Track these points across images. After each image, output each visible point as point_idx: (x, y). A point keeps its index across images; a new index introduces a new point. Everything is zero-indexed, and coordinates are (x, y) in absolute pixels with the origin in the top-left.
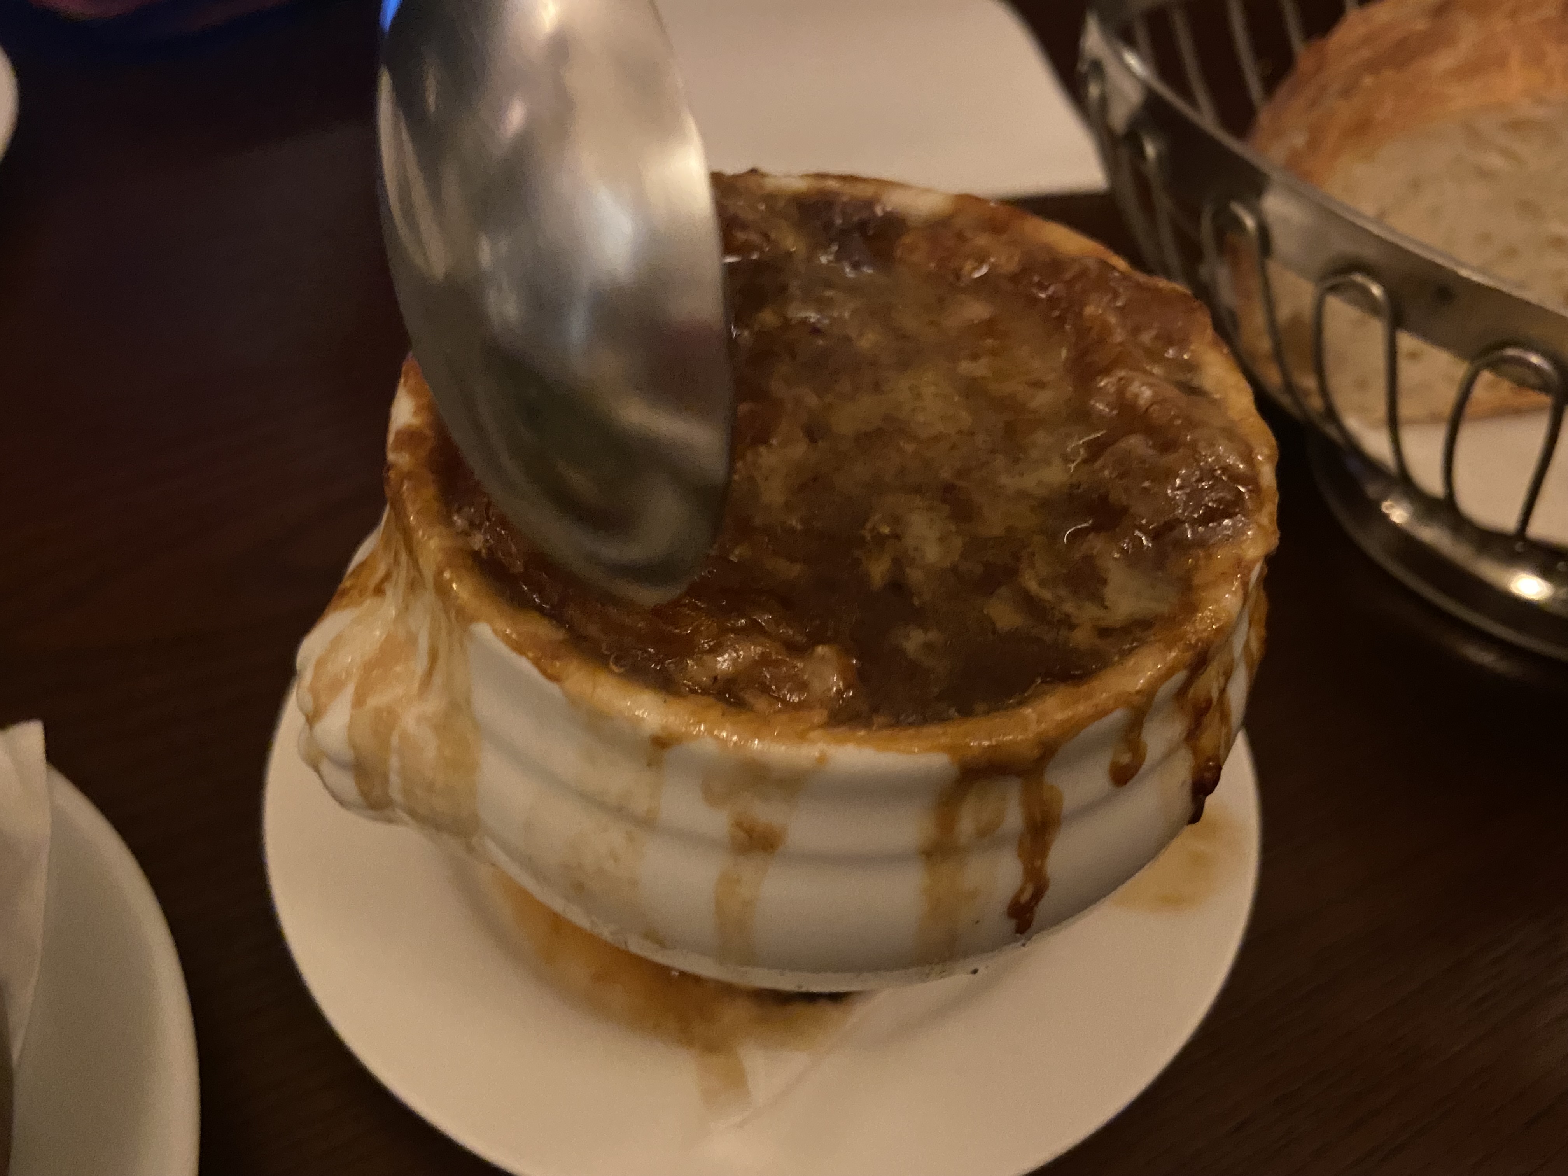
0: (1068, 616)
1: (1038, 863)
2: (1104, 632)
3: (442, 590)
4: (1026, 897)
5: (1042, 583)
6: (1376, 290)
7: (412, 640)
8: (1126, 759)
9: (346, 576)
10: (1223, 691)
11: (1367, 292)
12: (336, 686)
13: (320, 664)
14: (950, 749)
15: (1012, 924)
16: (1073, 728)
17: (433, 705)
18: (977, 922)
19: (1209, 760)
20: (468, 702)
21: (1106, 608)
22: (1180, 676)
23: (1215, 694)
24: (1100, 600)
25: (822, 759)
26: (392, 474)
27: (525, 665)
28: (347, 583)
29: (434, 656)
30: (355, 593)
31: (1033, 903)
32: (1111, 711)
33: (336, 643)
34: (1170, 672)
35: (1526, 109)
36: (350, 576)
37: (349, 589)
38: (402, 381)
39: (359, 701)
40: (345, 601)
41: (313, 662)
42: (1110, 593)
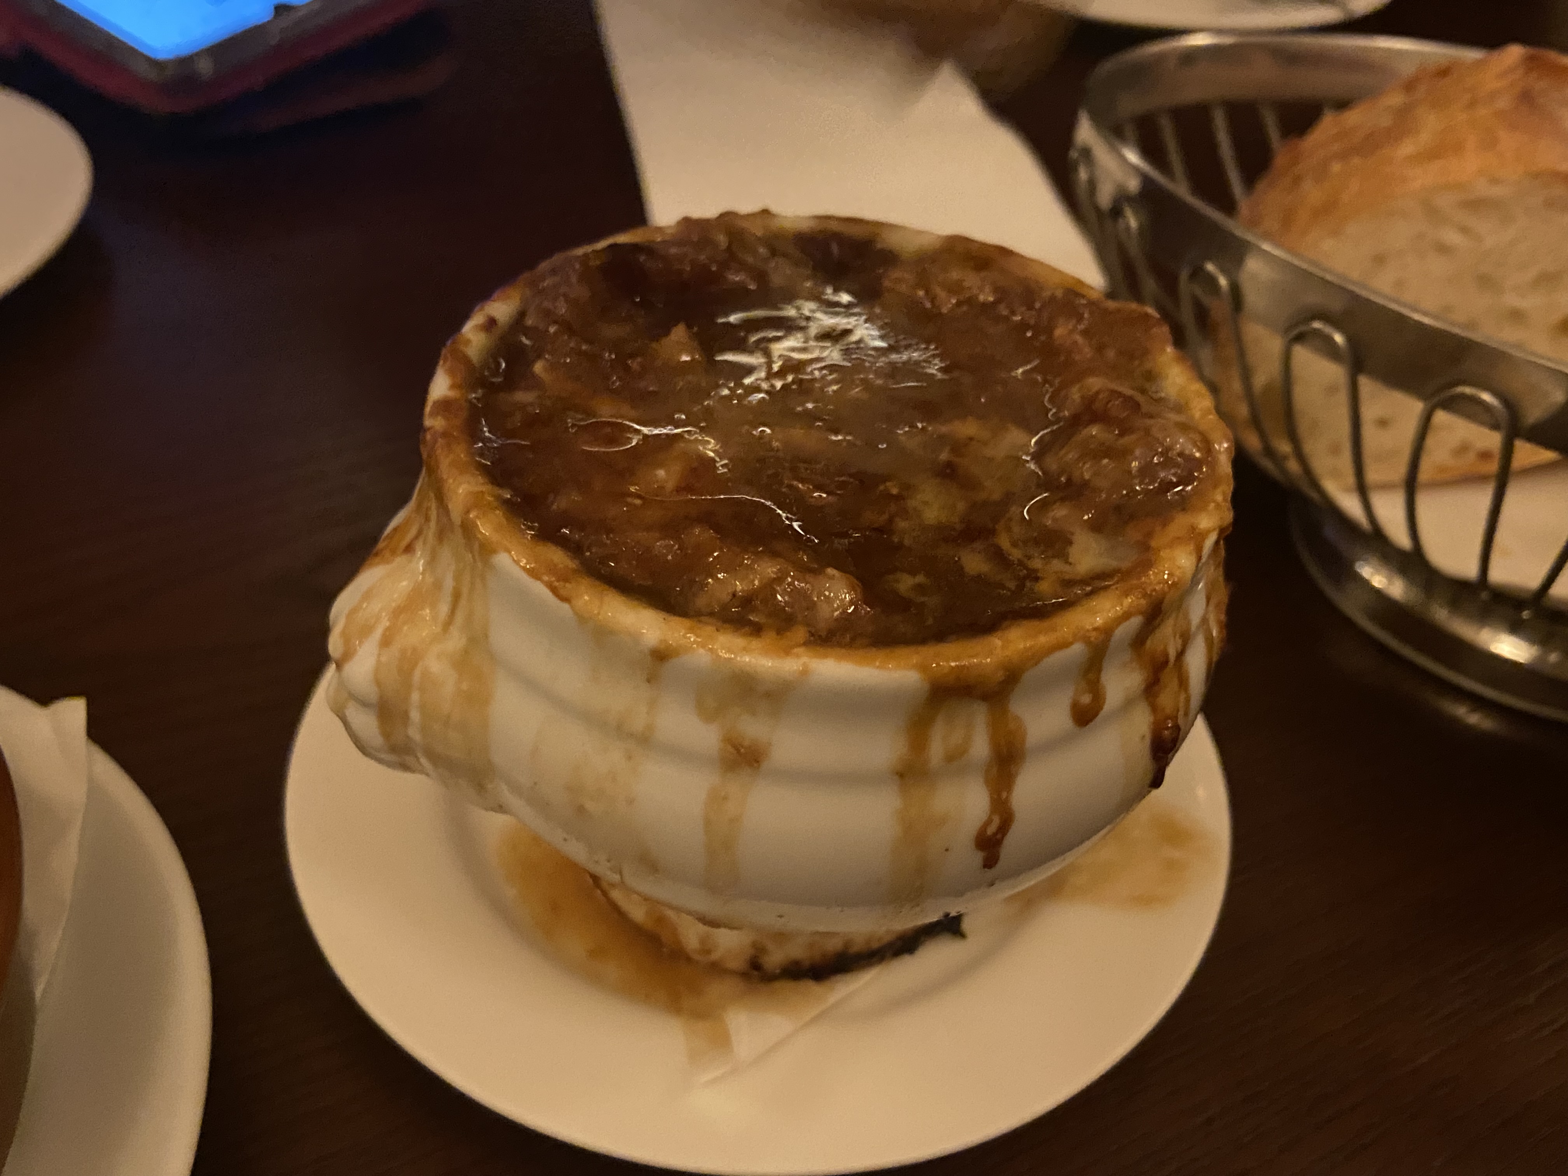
0: (1036, 571)
1: (1004, 795)
2: (1068, 583)
3: (468, 530)
4: (991, 830)
5: (1014, 545)
6: (1339, 338)
7: (438, 585)
8: (1086, 699)
9: (381, 540)
10: (1181, 654)
11: (1330, 340)
12: (366, 630)
13: (354, 611)
14: (923, 668)
15: (978, 857)
16: (1035, 658)
17: (455, 641)
18: (947, 850)
19: (1168, 718)
20: (486, 636)
21: (1071, 564)
22: (1136, 622)
23: (1172, 654)
24: (1063, 556)
25: (805, 672)
26: (428, 437)
27: (540, 589)
28: (381, 545)
29: (457, 596)
30: (387, 554)
31: (999, 836)
32: (1071, 643)
33: (367, 596)
34: (1126, 616)
35: (1483, 189)
36: (384, 540)
37: (382, 550)
38: (441, 362)
39: (386, 642)
40: (377, 560)
41: (346, 611)
42: (1074, 552)
